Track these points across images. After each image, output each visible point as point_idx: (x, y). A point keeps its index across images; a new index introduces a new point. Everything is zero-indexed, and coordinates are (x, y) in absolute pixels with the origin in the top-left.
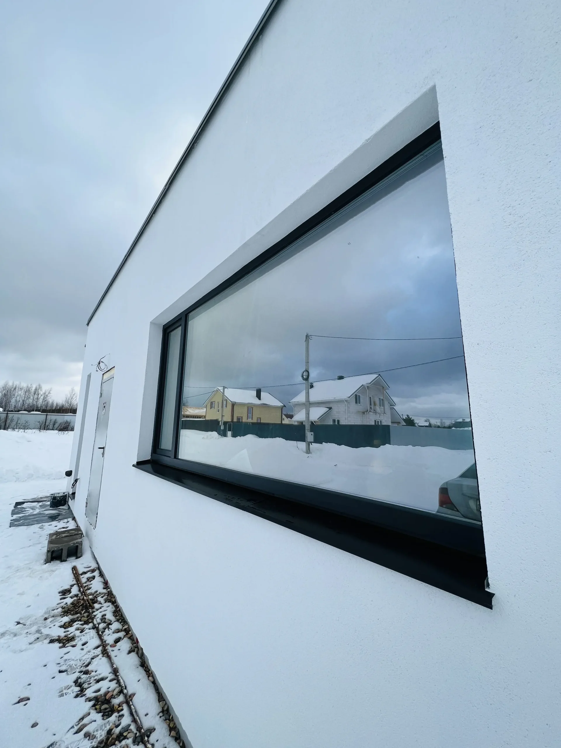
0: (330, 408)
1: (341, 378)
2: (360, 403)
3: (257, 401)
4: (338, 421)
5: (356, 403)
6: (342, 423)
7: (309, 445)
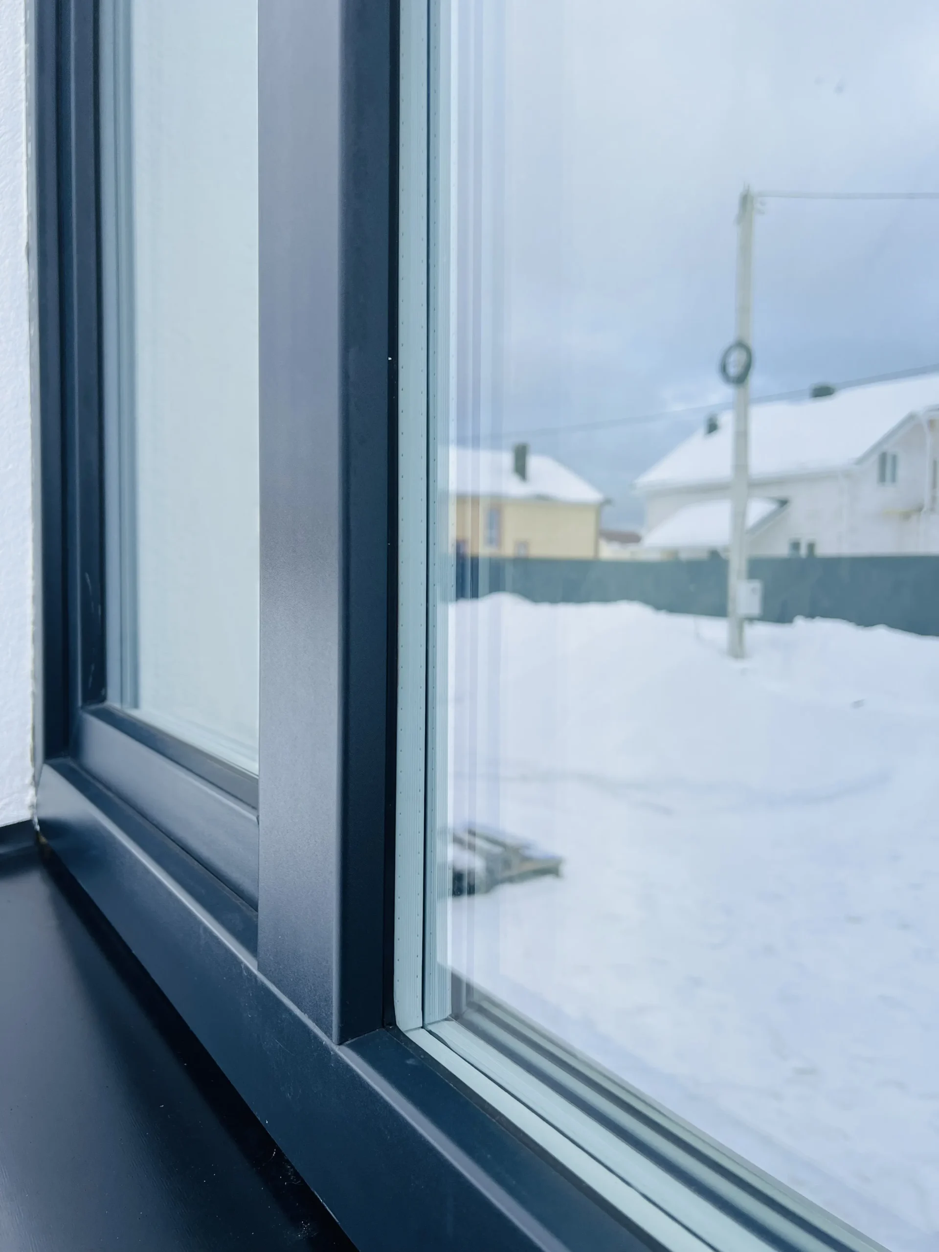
0: (783, 503)
1: (822, 392)
2: (894, 479)
3: (513, 487)
4: (811, 547)
5: (882, 478)
6: (825, 549)
7: (741, 628)
